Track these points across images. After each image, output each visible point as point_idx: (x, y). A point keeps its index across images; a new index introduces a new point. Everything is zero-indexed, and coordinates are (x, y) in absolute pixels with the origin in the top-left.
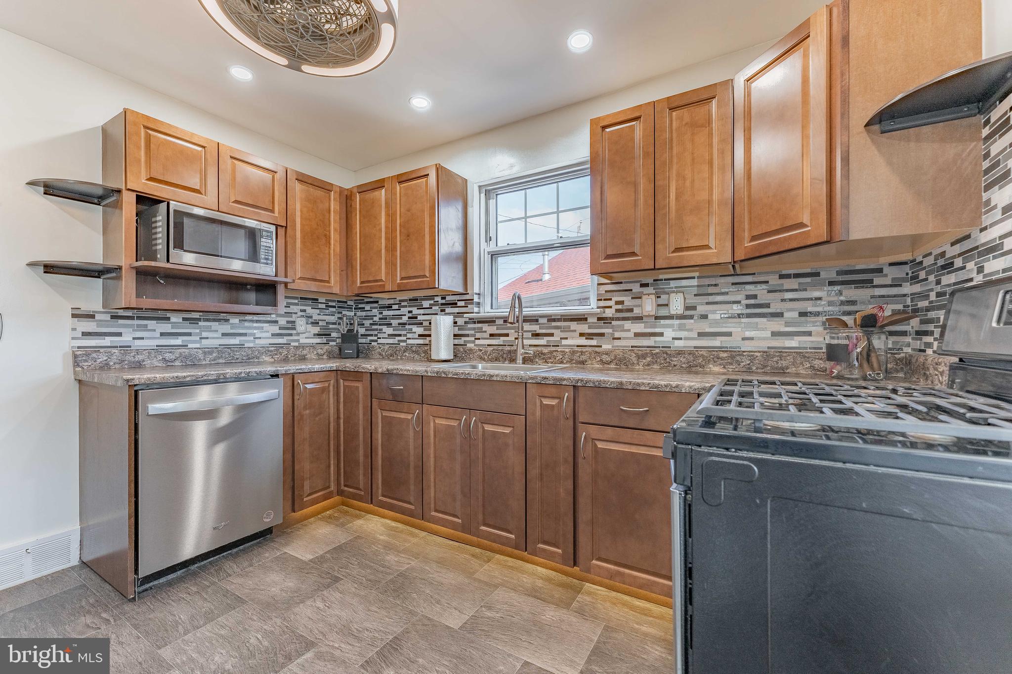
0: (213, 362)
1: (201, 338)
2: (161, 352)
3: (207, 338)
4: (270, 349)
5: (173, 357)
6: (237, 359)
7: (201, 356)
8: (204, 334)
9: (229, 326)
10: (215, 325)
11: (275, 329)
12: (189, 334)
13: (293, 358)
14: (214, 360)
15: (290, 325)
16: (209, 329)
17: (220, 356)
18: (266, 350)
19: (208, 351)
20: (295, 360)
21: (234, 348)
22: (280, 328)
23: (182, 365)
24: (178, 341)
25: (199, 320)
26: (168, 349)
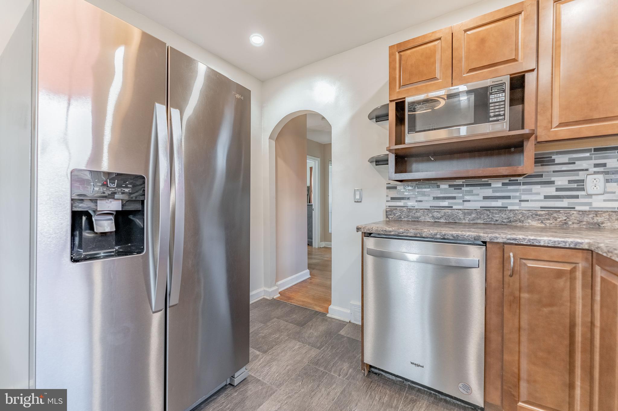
0: (472, 222)
1: (464, 201)
2: (431, 211)
3: (469, 201)
4: (539, 213)
5: (439, 215)
6: (497, 221)
7: (461, 216)
8: (467, 198)
9: (491, 190)
10: (476, 190)
11: (551, 190)
12: (454, 198)
13: (576, 226)
14: (473, 220)
15: (575, 186)
16: (470, 193)
17: (478, 217)
18: (534, 215)
19: (469, 212)
20: (580, 229)
21: (493, 210)
22: (558, 190)
23: (446, 222)
24: (445, 203)
25: (462, 185)
26: (436, 209)
